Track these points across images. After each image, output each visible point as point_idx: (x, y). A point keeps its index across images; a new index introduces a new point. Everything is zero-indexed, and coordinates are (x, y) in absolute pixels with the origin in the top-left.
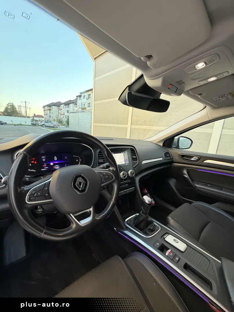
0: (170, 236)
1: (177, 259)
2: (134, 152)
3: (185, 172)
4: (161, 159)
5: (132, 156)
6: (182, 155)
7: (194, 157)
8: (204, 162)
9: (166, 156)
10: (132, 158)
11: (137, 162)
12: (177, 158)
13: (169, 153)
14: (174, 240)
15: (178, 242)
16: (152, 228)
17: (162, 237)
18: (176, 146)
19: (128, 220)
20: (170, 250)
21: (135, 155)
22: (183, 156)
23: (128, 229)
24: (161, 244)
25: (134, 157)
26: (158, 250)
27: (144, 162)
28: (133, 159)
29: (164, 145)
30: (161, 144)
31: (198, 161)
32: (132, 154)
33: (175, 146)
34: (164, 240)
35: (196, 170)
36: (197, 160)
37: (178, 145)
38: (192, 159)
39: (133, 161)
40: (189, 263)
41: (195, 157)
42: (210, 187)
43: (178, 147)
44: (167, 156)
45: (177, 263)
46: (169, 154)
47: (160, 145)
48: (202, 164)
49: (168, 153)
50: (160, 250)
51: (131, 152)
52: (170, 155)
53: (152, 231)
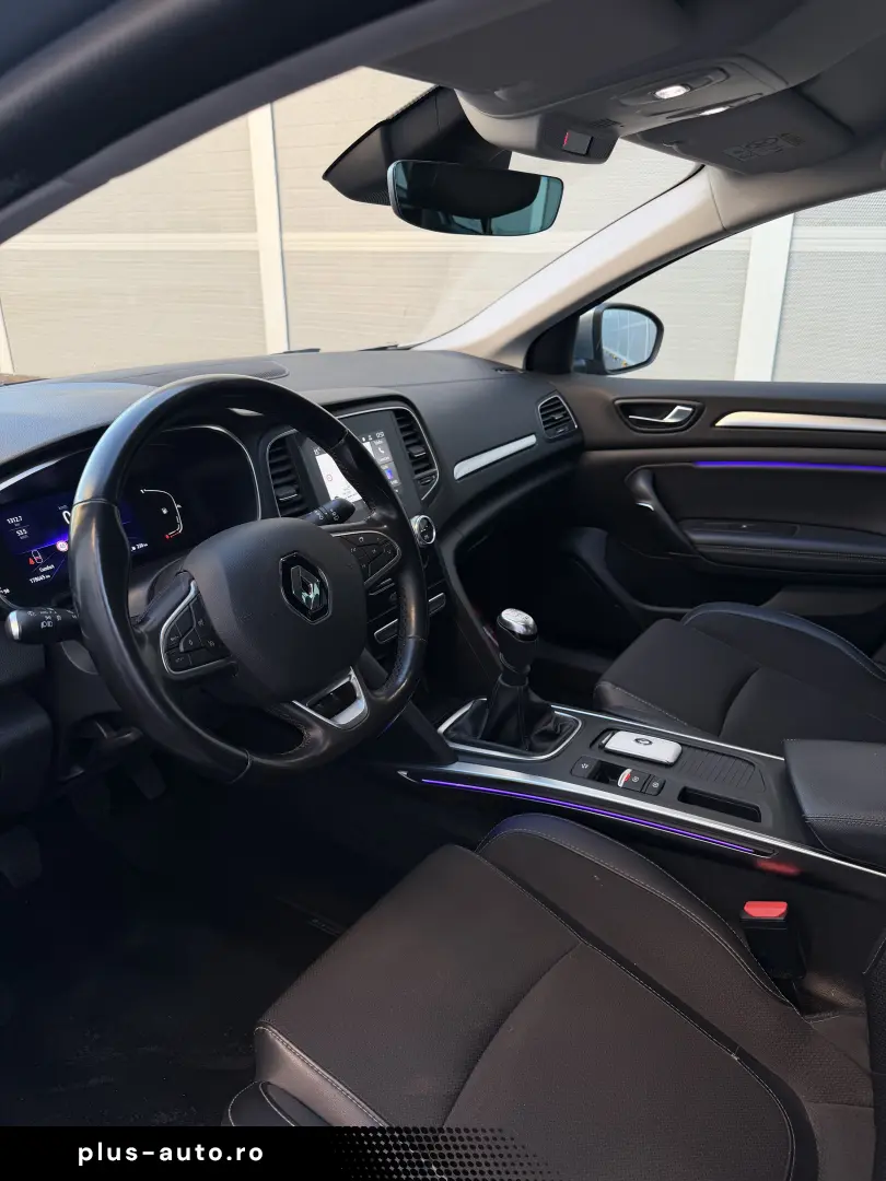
0: (620, 735)
1: (656, 785)
2: (413, 426)
3: (642, 485)
4: (531, 440)
5: (408, 446)
6: (622, 405)
7: (675, 405)
8: (719, 424)
9: (550, 423)
10: (411, 456)
11: (435, 473)
12: (600, 426)
13: (560, 403)
14: (637, 740)
15: (650, 743)
16: (551, 726)
17: (597, 744)
18: (588, 361)
19: (446, 730)
20: (628, 772)
21: (421, 443)
22: (627, 409)
23: (456, 756)
24: (595, 763)
25: (418, 452)
26: (590, 782)
27: (461, 470)
28: (415, 461)
29: (530, 363)
30: (517, 362)
31: (695, 420)
32: (405, 439)
33: (583, 362)
34: (602, 751)
35: (690, 468)
36: (688, 418)
37: (598, 352)
38: (668, 419)
39: (417, 472)
40: (693, 785)
41: (678, 408)
42: (750, 532)
43: (597, 365)
44: (553, 420)
45: (655, 797)
46: (564, 409)
47: (511, 369)
48: (710, 436)
49: (553, 406)
50: (598, 781)
51: (402, 430)
52: (566, 415)
53: (553, 737)
